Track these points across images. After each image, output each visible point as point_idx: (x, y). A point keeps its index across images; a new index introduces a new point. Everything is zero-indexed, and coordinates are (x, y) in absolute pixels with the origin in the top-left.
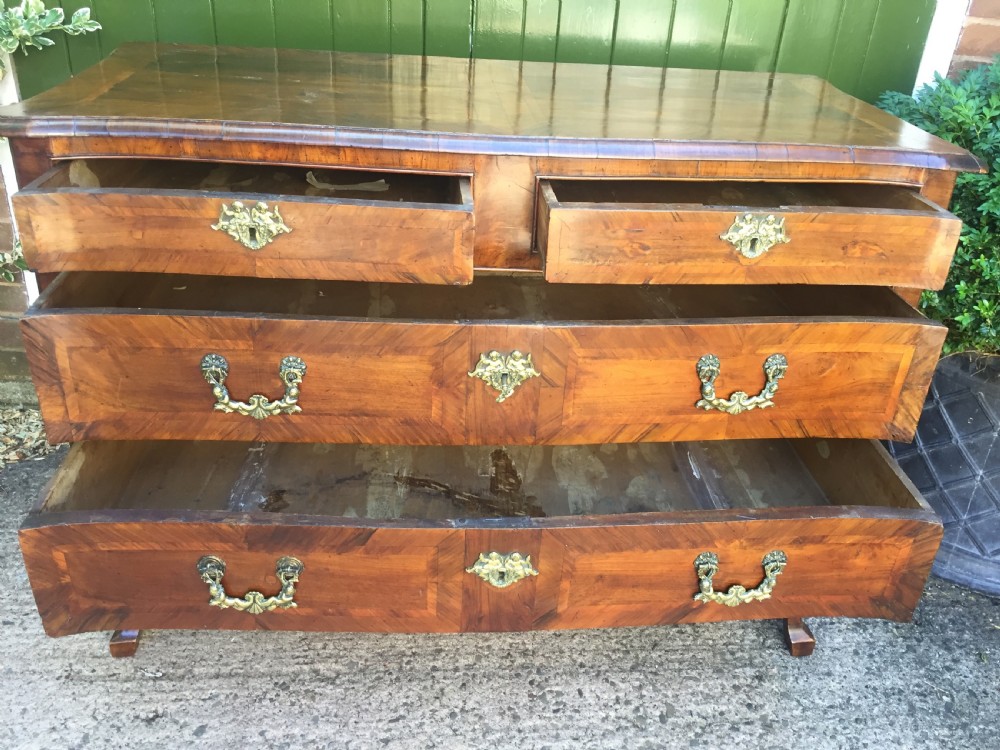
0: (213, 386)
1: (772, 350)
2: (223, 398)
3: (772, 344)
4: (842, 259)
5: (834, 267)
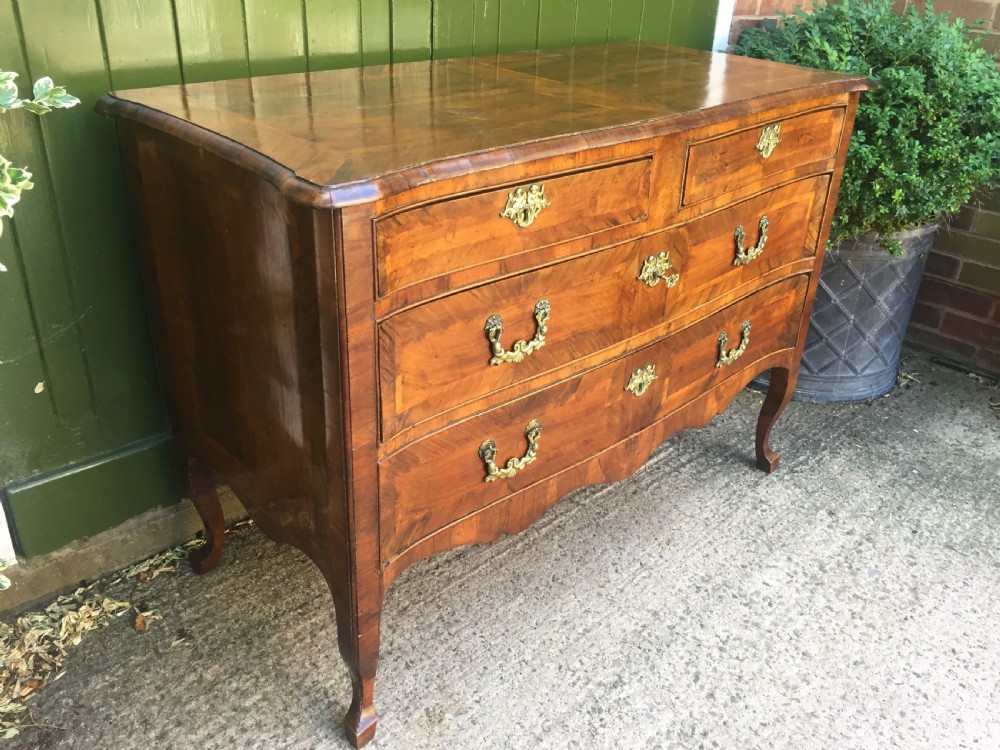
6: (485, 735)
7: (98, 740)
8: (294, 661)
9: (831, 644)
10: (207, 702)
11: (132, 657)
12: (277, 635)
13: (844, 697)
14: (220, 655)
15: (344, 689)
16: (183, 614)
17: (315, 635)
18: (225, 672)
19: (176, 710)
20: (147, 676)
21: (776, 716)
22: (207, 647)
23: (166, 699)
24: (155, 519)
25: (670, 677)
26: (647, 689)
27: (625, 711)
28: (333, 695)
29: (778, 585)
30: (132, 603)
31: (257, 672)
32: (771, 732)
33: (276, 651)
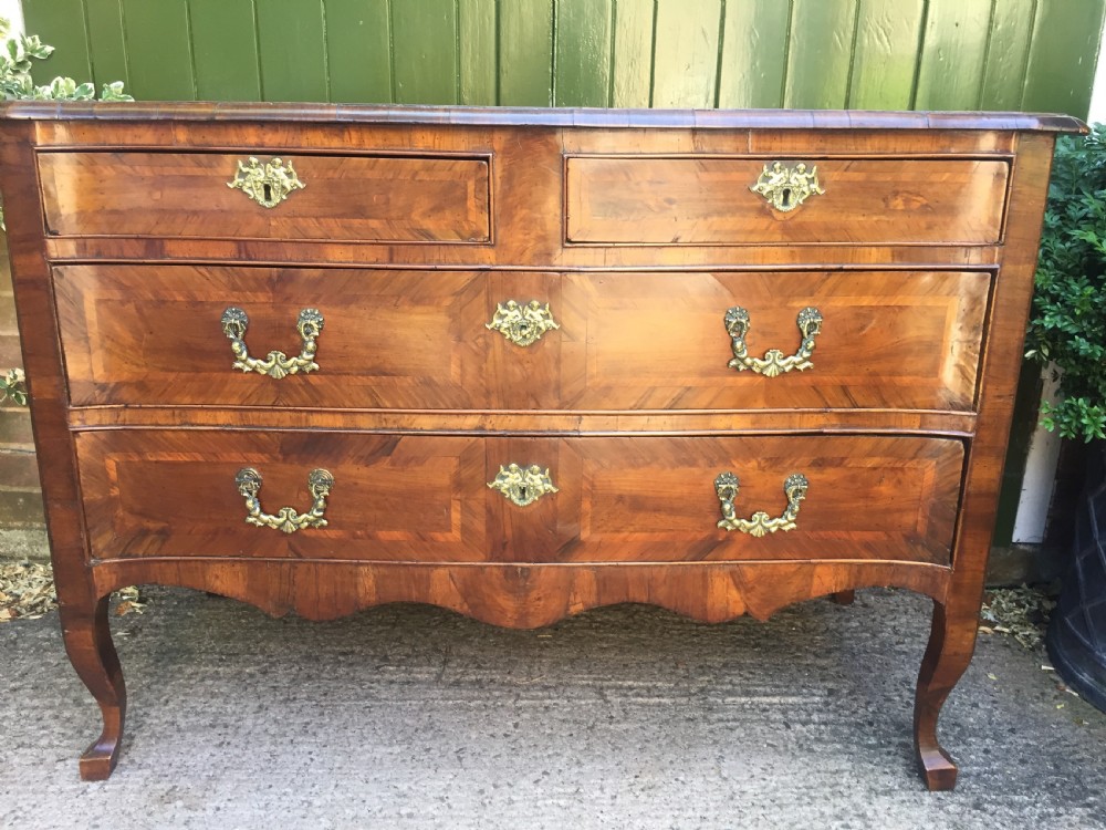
0: (232, 341)
1: (805, 304)
2: (241, 353)
3: (802, 295)
4: (884, 213)
5: (876, 222)
16: (156, 618)
17: (203, 681)
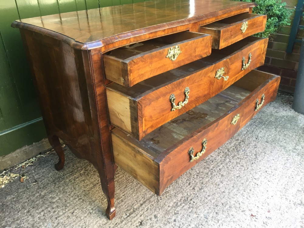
0: (173, 104)
5: (252, 31)
6: (126, 204)
7: (9, 214)
8: (69, 188)
9: (230, 172)
10: (42, 201)
11: (20, 190)
12: (64, 181)
13: (233, 187)
14: (46, 188)
15: (83, 195)
16: (35, 177)
17: (75, 180)
18: (48, 192)
19: (33, 204)
20: (24, 195)
21: (213, 193)
22: (42, 186)
23: (30, 201)
24: (26, 149)
25: (182, 185)
26: (174, 188)
27: (168, 195)
28: (80, 197)
29: (215, 156)
30: (20, 174)
31: (57, 192)
32: (211, 198)
33: (63, 185)
